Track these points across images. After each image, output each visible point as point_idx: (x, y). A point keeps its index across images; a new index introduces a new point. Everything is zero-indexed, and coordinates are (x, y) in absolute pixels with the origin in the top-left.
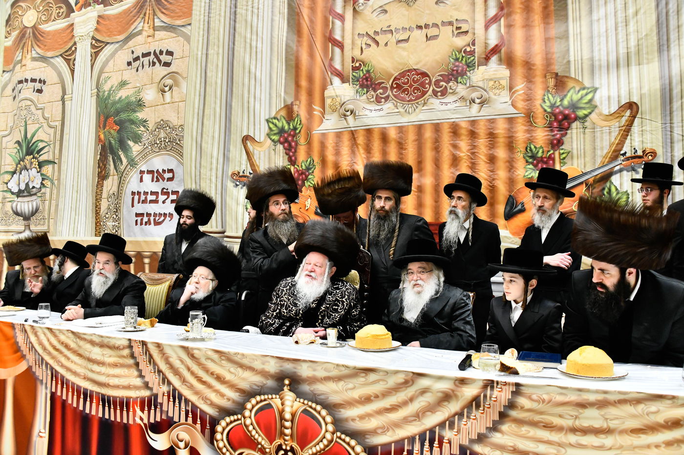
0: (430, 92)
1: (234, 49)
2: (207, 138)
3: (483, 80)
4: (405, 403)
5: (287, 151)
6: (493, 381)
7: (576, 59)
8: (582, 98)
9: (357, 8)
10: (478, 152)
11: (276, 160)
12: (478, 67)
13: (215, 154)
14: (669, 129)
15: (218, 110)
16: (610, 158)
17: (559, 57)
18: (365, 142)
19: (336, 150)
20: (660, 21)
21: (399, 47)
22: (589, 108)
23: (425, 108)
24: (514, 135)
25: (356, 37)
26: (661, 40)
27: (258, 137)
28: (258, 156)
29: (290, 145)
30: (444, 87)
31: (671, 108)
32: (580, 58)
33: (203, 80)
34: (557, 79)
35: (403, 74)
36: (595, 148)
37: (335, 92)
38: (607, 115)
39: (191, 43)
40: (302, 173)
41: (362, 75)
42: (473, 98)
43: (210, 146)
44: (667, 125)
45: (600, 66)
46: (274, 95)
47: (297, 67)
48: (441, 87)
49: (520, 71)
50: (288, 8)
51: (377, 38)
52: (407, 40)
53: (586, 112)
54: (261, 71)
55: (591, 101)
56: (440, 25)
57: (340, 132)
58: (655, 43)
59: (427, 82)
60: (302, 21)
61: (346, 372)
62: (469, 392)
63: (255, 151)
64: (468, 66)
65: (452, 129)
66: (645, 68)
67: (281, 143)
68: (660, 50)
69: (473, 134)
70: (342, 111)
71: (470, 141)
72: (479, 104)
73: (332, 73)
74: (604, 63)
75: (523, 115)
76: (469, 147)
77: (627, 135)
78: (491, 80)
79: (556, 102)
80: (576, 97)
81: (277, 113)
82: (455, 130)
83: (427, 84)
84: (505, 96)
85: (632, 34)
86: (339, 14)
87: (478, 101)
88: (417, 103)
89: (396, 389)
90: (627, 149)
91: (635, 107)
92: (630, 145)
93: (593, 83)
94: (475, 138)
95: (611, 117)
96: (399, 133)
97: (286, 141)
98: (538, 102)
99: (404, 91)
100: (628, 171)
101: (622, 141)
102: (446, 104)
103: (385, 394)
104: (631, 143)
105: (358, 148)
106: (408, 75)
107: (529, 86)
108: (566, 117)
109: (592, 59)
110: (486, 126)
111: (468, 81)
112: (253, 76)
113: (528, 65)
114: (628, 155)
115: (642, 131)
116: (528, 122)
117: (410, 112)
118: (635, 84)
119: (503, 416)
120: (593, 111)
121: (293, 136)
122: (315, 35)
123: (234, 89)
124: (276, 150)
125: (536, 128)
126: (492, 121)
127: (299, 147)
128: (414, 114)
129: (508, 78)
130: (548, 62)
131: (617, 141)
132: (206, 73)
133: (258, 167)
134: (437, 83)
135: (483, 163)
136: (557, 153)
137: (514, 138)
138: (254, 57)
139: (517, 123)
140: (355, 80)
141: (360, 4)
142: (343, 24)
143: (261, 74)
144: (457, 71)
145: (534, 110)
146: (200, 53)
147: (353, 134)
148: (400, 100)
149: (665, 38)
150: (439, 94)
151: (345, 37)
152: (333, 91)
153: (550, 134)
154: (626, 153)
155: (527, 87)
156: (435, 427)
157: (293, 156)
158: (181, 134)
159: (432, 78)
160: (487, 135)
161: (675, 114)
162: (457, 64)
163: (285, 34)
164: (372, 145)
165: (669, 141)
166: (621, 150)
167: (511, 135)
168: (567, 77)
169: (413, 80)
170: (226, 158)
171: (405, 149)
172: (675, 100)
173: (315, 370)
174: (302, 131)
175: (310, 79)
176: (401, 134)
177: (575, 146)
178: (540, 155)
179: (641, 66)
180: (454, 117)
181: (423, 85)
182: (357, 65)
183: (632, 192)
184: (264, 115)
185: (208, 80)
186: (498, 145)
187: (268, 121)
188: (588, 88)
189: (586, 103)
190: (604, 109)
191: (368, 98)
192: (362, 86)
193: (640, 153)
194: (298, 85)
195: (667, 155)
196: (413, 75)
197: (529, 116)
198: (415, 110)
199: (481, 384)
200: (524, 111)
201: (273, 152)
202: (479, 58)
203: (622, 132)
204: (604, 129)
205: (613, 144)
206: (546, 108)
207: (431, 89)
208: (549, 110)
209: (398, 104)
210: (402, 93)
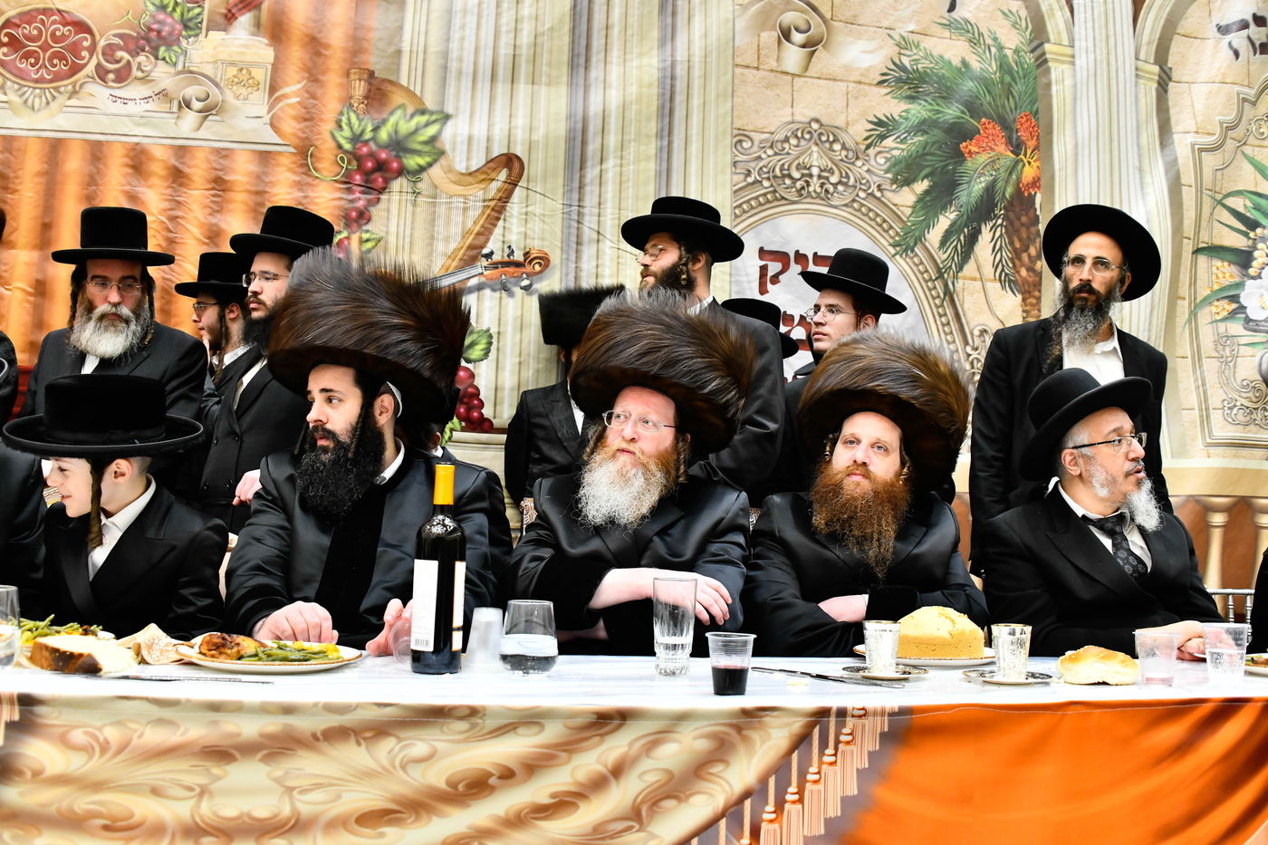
0: (90, 68)
3: (215, 62)
7: (415, 49)
8: (416, 131)
10: (182, 218)
12: (208, 31)
14: (576, 217)
16: (461, 259)
17: (380, 39)
20: (578, 8)
22: (428, 153)
23: (73, 102)
24: (268, 189)
26: (576, 45)
30: (123, 62)
31: (582, 177)
32: (421, 48)
34: (370, 84)
35: (28, 17)
36: (432, 237)
38: (462, 174)
42: (187, 97)
44: (573, 208)
45: (460, 72)
48: (118, 62)
49: (296, 54)
53: (422, 161)
55: (433, 140)
58: (566, 49)
59: (86, 44)
64: (186, 27)
65: (132, 159)
66: (543, 91)
68: (573, 66)
69: (178, 177)
71: (169, 191)
72: (200, 112)
74: (468, 68)
75: (292, 150)
76: (166, 205)
77: (498, 219)
78: (232, 64)
79: (363, 132)
80: (405, 127)
82: (138, 160)
83: (86, 49)
84: (257, 104)
85: (526, 20)
87: (197, 105)
88: (56, 89)
90: (494, 245)
91: (516, 165)
92: (501, 238)
93: (442, 103)
94: (181, 185)
95: (470, 179)
98: (327, 127)
99: (27, 56)
100: (494, 290)
101: (486, 229)
102: (125, 101)
104: (504, 236)
106: (43, 20)
107: (312, 89)
108: (381, 166)
109: (445, 55)
110: (209, 161)
111: (182, 58)
113: (315, 45)
114: (496, 258)
115: (526, 214)
116: (301, 165)
117: (36, 107)
118: (521, 121)
120: (435, 161)
125: (317, 181)
126: (223, 154)
128: (45, 113)
129: (270, 67)
130: (357, 47)
131: (477, 228)
134: (109, 52)
135: (194, 242)
136: (355, 238)
137: (267, 196)
139: (279, 165)
144: (159, 32)
145: (317, 143)
148: (16, 76)
149: (583, 42)
150: (111, 76)
153: (344, 196)
154: (492, 253)
155: (307, 92)
159: (98, 37)
160: (209, 182)
161: (588, 189)
162: (161, 17)
165: (574, 239)
166: (482, 247)
167: (260, 189)
168: (391, 82)
169: (53, 34)
171: (14, 191)
172: (589, 163)
176: (7, 155)
177: (393, 228)
179: (535, 87)
180: (139, 133)
181: (75, 49)
183: (499, 333)
186: (231, 206)
188: (432, 113)
189: (426, 143)
190: (457, 159)
193: (518, 256)
195: (567, 266)
196: (54, 22)
197: (305, 154)
198: (48, 103)
200: (297, 141)
202: (211, 13)
203: (488, 211)
204: (454, 199)
205: (469, 232)
206: (343, 142)
207: (94, 62)
208: (347, 146)
209: (9, 83)
210: (20, 59)
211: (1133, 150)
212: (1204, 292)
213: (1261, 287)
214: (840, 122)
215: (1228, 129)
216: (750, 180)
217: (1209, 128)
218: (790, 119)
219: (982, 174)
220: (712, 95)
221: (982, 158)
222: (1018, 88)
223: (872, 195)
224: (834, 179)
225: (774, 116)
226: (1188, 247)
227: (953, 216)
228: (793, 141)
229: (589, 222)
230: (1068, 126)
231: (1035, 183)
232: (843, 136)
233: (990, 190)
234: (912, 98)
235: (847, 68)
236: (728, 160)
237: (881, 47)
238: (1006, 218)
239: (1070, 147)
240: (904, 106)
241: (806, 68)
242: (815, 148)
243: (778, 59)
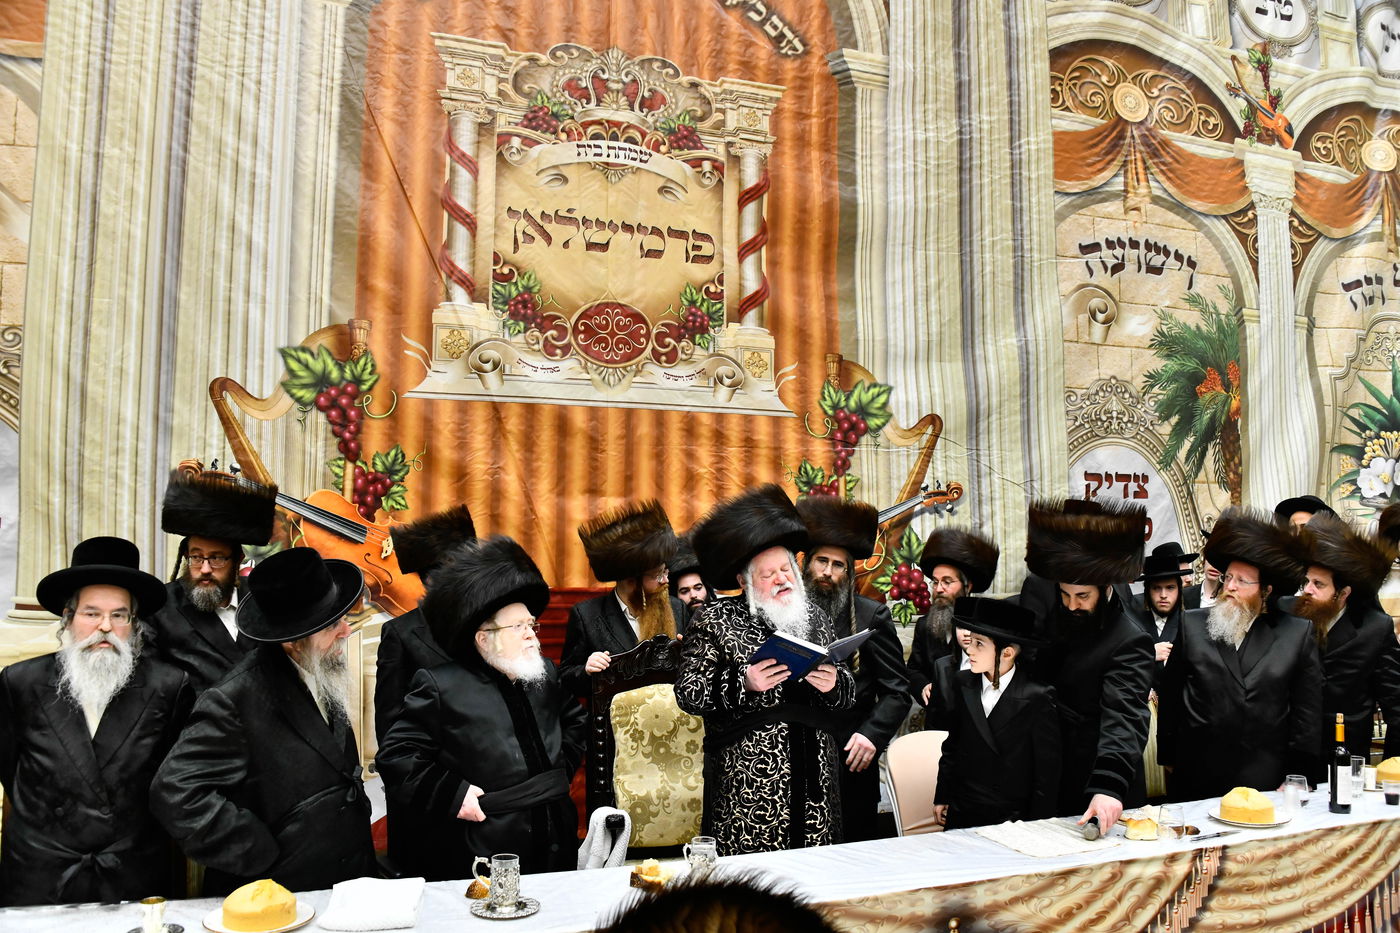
0: (648, 352)
1: (184, 161)
2: (101, 370)
3: (736, 347)
4: (1113, 906)
5: (337, 428)
6: (1201, 850)
7: (867, 338)
8: (873, 399)
9: (506, 155)
10: (727, 469)
11: (308, 445)
12: (728, 322)
13: (129, 413)
14: (976, 458)
15: (135, 304)
16: (909, 492)
17: (844, 331)
18: (522, 428)
19: (459, 438)
21: (591, 257)
22: (882, 416)
23: (637, 379)
24: (782, 446)
25: (505, 215)
27: (256, 387)
28: (255, 432)
29: (344, 414)
30: (671, 346)
31: (977, 429)
32: (871, 338)
33: (86, 220)
34: (840, 365)
35: (600, 309)
36: (890, 476)
37: (458, 318)
38: (905, 430)
39: (43, 111)
40: (376, 480)
41: (514, 293)
42: (720, 375)
43: (111, 392)
44: (974, 451)
45: (895, 356)
46: (302, 295)
47: (365, 246)
48: (667, 346)
49: (789, 342)
50: (341, 106)
51: (549, 228)
52: (604, 247)
53: (878, 422)
54: (267, 233)
55: (885, 405)
56: (666, 234)
57: (468, 402)
60: (377, 145)
61: (1039, 883)
62: (1181, 869)
63: (248, 418)
64: (711, 318)
65: (685, 424)
66: (947, 366)
67: (321, 409)
69: (719, 437)
70: (474, 358)
71: (714, 448)
72: (729, 386)
73: (449, 277)
74: (901, 352)
75: (794, 415)
76: (712, 459)
77: (929, 462)
78: (747, 349)
79: (839, 401)
80: (866, 398)
81: (310, 338)
82: (690, 425)
84: (768, 380)
85: (933, 314)
86: (464, 155)
87: (727, 381)
88: (625, 368)
89: (1102, 890)
90: (928, 481)
91: (938, 422)
92: (932, 475)
93: (887, 378)
94: (722, 444)
95: (909, 434)
96: (591, 420)
97: (334, 404)
98: (816, 397)
100: (932, 514)
101: (922, 469)
102: (676, 378)
103: (1089, 901)
105: (506, 439)
106: (608, 312)
107: (803, 369)
108: (853, 426)
109: (886, 342)
110: (739, 425)
112: (244, 241)
113: (802, 335)
114: (930, 490)
115: (945, 457)
116: (801, 427)
118: (937, 390)
119: (1212, 889)
120: (887, 421)
121: (354, 396)
122: (409, 184)
123: (185, 261)
124: (308, 422)
125: (813, 438)
126: (749, 419)
127: (367, 421)
128: (619, 388)
129: (773, 351)
130: (830, 337)
131: (917, 469)
132: (95, 202)
133: (257, 457)
134: (660, 337)
136: (841, 480)
137: (782, 450)
138: (246, 196)
139: (786, 427)
140: (501, 300)
141: (514, 150)
142: (476, 179)
143: (267, 240)
145: (811, 410)
146: (74, 148)
147: (496, 410)
150: (664, 358)
151: (480, 208)
152: (451, 315)
153: (831, 449)
154: (927, 486)
155: (801, 371)
156: (1146, 927)
157: (354, 439)
158: (14, 350)
160: (742, 441)
161: (981, 436)
162: (694, 310)
163: (333, 163)
164: (538, 437)
165: (975, 473)
166: (921, 482)
167: (777, 445)
168: (853, 364)
169: (618, 324)
170: (162, 426)
171: (603, 451)
172: (981, 418)
173: (995, 893)
174: (378, 389)
175: (398, 278)
176: (594, 422)
177: (865, 472)
178: (818, 481)
179: (942, 364)
180: (689, 403)
181: (635, 336)
182: (506, 271)
184: (275, 336)
185: (101, 221)
186: (759, 458)
187: (284, 353)
188: (881, 386)
189: (879, 408)
190: (901, 419)
191: (528, 343)
192: (513, 315)
193: (943, 488)
194: (365, 287)
197: (803, 418)
198: (620, 380)
199: (1190, 856)
200: (797, 409)
201: (298, 427)
202: (729, 308)
203: (923, 457)
204: (901, 449)
205: (912, 472)
206: (827, 408)
207: (650, 347)
208: (830, 412)
209: (589, 364)
210: (595, 344)
211: (1293, 381)
212: (1336, 478)
213: (1369, 474)
214: (1127, 377)
215: (1352, 361)
216: (1077, 424)
217: (1341, 363)
218: (1097, 377)
219: (1208, 408)
220: (1051, 365)
221: (1207, 396)
222: (1228, 342)
223: (1147, 428)
224: (1125, 419)
225: (1088, 378)
226: (1328, 448)
227: (1192, 439)
228: (1101, 394)
229: (984, 460)
230: (1256, 368)
231: (1238, 412)
232: (1131, 388)
233: (1213, 419)
234: (1168, 356)
235: (1130, 337)
236: (1063, 410)
237: (1150, 320)
238: (1222, 438)
239: (1257, 383)
240: (1164, 362)
241: (1105, 339)
242: (1114, 398)
243: (1089, 334)
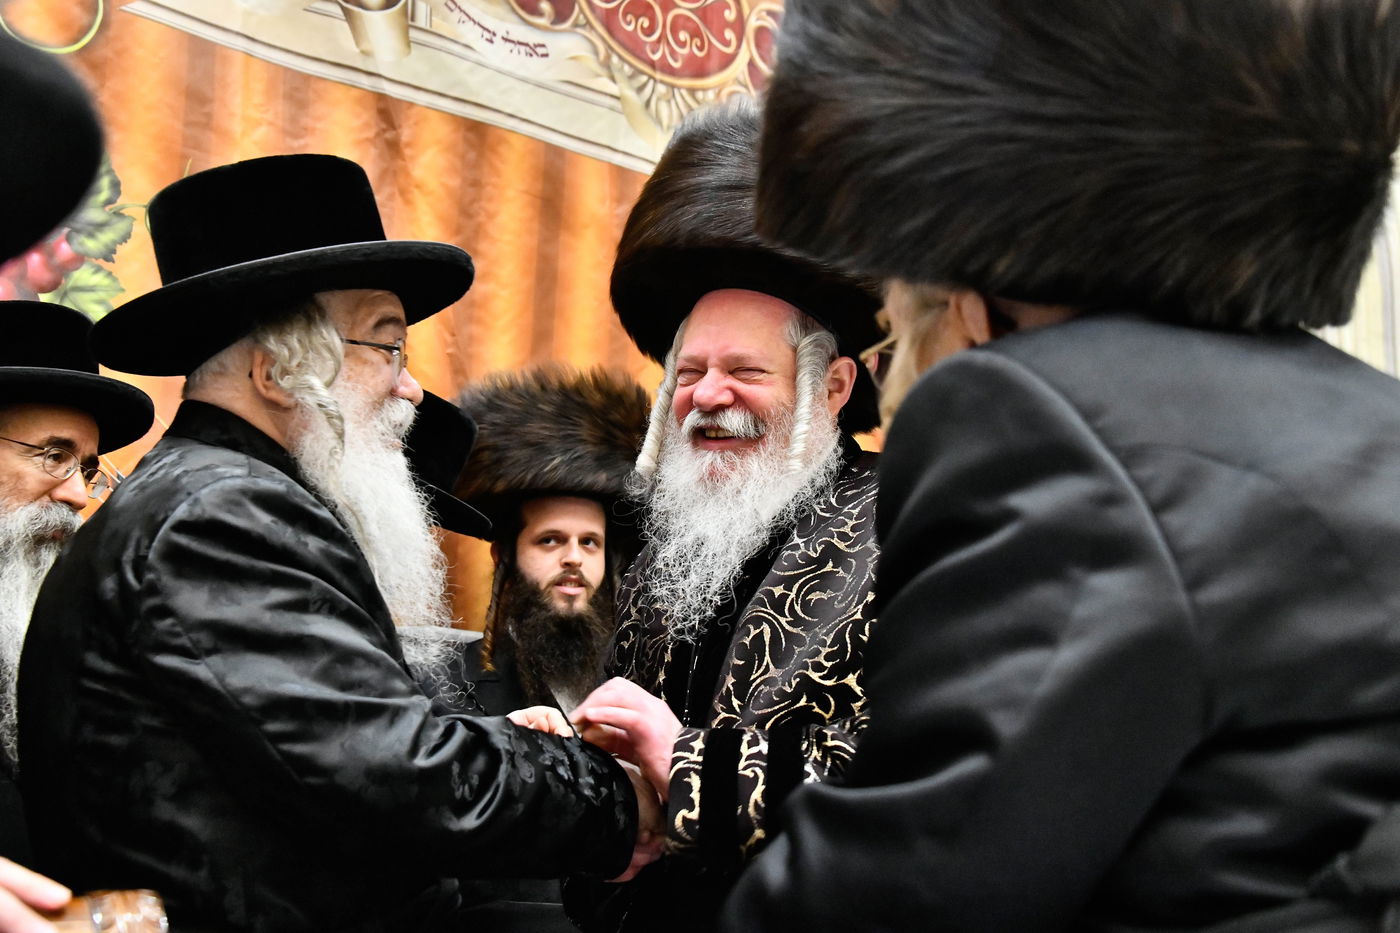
57: (307, 78)
59: (730, 16)
83: (731, 24)
99: (638, 10)
105: (408, 202)
117: (664, 121)
134: (763, 39)
147: (386, 119)
148: (619, 43)
159: (746, 8)
164: (491, 216)
181: (713, 20)
207: (744, 56)
209: (615, 59)
210: (625, 14)
